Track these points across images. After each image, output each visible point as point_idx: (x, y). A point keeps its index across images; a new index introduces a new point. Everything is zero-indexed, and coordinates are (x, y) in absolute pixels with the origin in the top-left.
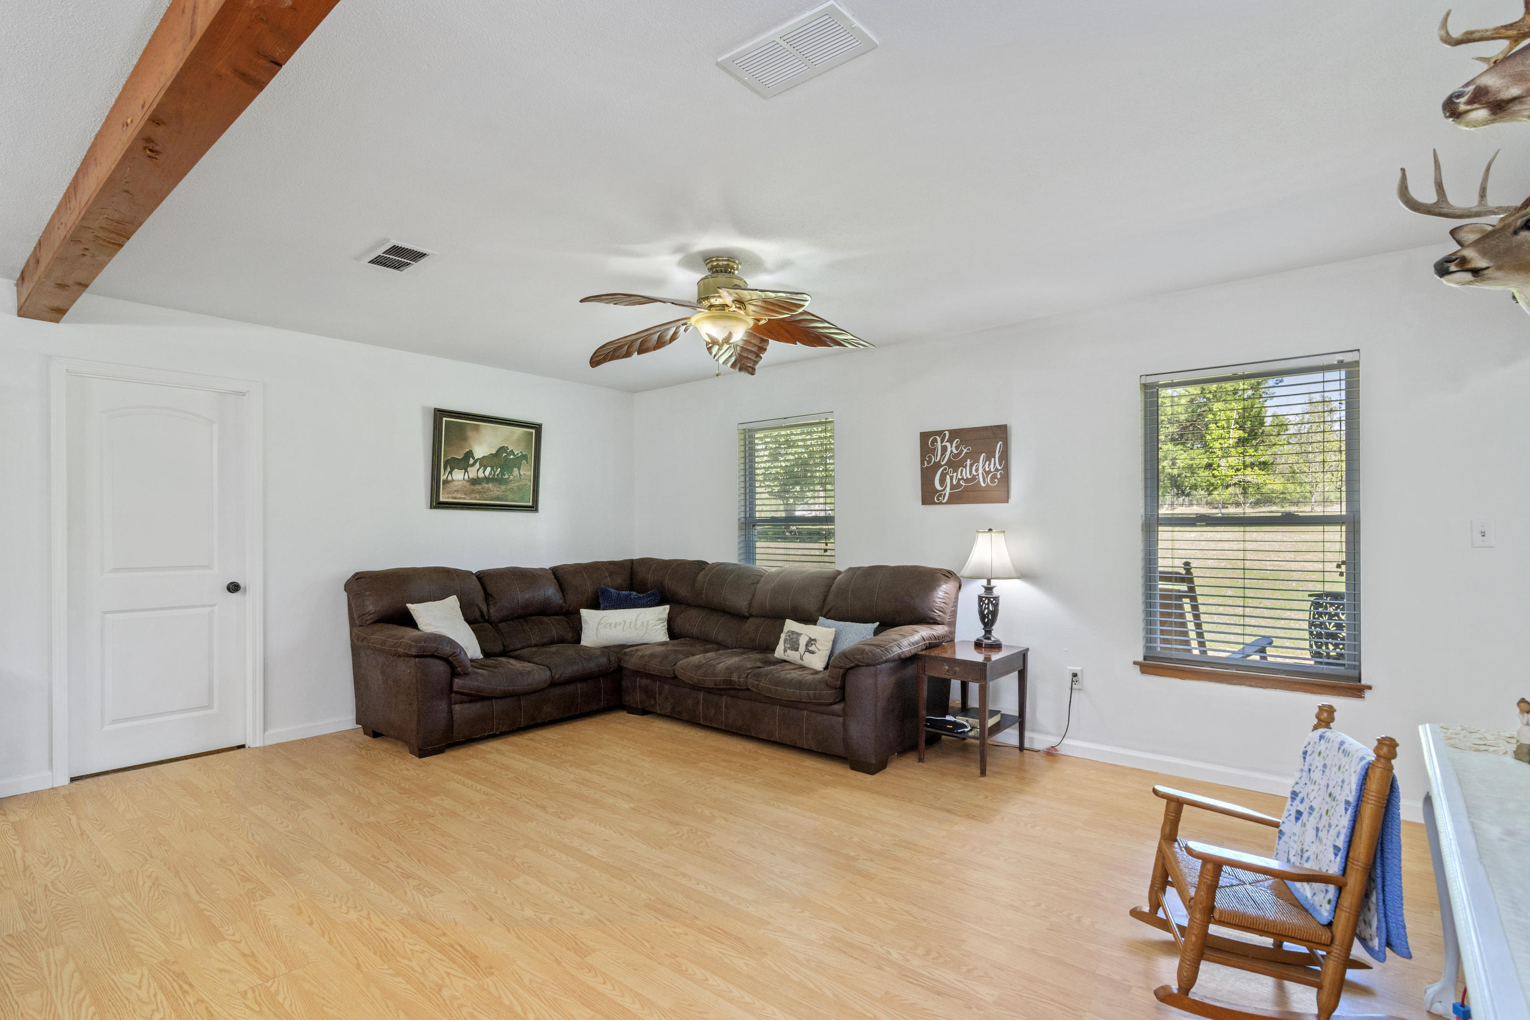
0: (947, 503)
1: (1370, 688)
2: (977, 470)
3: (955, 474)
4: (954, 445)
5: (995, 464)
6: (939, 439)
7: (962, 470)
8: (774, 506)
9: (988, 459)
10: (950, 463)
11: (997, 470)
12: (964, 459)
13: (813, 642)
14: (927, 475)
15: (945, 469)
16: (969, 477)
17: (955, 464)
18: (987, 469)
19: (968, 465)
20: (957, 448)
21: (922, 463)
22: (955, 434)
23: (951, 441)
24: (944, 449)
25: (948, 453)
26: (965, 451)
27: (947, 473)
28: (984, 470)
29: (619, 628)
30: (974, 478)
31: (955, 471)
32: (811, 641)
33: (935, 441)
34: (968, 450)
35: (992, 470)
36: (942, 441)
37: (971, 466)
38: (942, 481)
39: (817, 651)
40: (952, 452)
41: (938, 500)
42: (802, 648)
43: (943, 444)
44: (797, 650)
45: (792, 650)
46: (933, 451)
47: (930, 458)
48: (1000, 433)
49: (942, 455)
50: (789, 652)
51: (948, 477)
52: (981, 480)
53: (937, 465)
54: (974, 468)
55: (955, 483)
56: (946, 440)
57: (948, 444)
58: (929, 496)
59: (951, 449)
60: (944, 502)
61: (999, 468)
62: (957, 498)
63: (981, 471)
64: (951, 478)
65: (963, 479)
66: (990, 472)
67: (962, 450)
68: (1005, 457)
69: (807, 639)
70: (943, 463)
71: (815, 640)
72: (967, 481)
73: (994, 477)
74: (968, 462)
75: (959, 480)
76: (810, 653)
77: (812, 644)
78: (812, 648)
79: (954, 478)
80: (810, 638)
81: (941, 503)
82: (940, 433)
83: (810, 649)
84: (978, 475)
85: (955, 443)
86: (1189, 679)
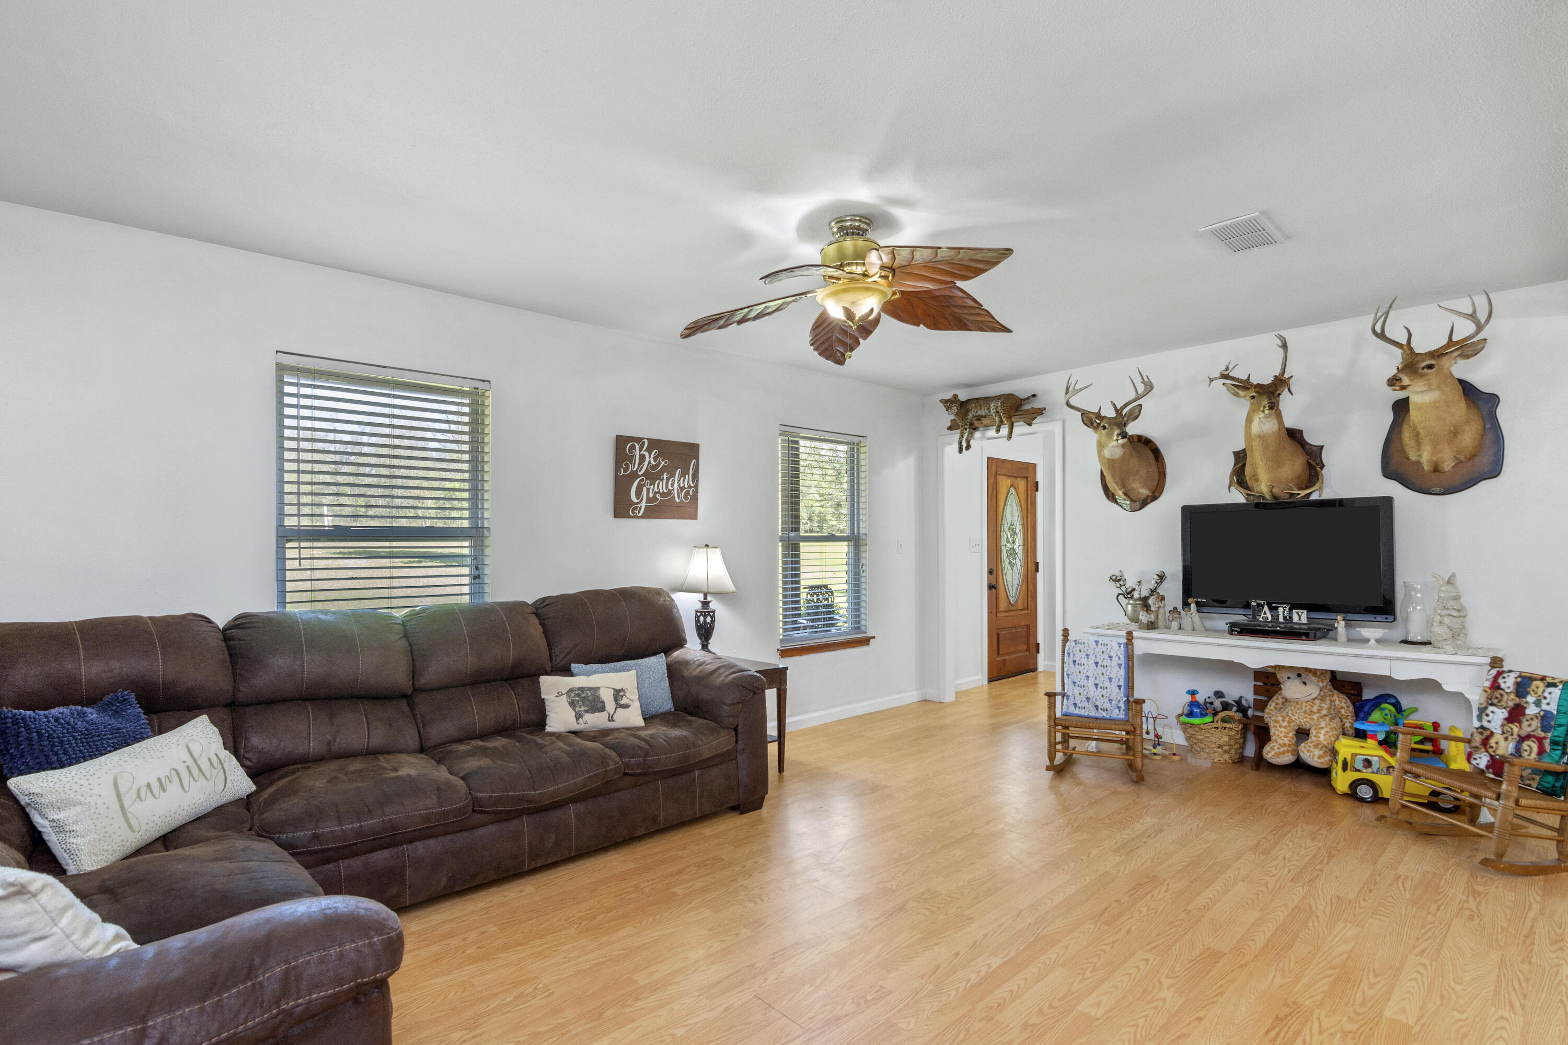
0: (642, 517)
1: (874, 637)
2: (673, 485)
3: (652, 487)
4: (652, 456)
5: (687, 482)
6: (637, 447)
7: (659, 483)
8: (384, 510)
9: (683, 475)
10: (646, 474)
11: (690, 487)
12: (661, 473)
13: (621, 694)
14: (621, 485)
15: (642, 480)
16: (665, 491)
17: (653, 476)
18: (682, 485)
19: (665, 478)
20: (655, 459)
21: (617, 470)
22: (655, 444)
23: (649, 450)
24: (642, 458)
25: (646, 463)
26: (663, 463)
27: (644, 485)
28: (679, 485)
29: (173, 788)
30: (670, 492)
31: (653, 483)
32: (618, 694)
33: (633, 447)
34: (666, 463)
35: (686, 486)
36: (640, 450)
37: (668, 480)
38: (639, 493)
39: (630, 702)
40: (650, 462)
41: (633, 513)
42: (610, 705)
43: (642, 453)
44: (603, 709)
45: (593, 712)
46: (631, 459)
47: (627, 465)
48: (691, 451)
49: (639, 464)
50: (588, 717)
51: (645, 488)
52: (676, 495)
53: (634, 475)
54: (670, 483)
55: (651, 496)
56: (644, 449)
57: (647, 454)
58: (622, 508)
59: (650, 459)
60: (639, 515)
61: (692, 485)
62: (654, 512)
63: (676, 486)
64: (648, 490)
65: (659, 492)
66: (683, 488)
67: (659, 462)
68: (696, 476)
69: (612, 692)
70: (640, 474)
71: (622, 690)
72: (663, 495)
73: (687, 493)
74: (665, 476)
75: (656, 493)
76: (624, 708)
77: (622, 697)
78: (624, 701)
79: (651, 491)
80: (614, 689)
81: (636, 517)
82: (639, 440)
83: (622, 702)
84: (673, 490)
85: (653, 453)
86: (805, 654)
